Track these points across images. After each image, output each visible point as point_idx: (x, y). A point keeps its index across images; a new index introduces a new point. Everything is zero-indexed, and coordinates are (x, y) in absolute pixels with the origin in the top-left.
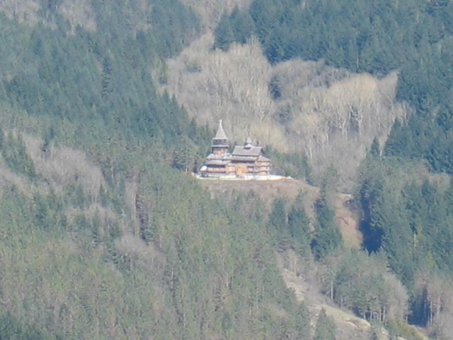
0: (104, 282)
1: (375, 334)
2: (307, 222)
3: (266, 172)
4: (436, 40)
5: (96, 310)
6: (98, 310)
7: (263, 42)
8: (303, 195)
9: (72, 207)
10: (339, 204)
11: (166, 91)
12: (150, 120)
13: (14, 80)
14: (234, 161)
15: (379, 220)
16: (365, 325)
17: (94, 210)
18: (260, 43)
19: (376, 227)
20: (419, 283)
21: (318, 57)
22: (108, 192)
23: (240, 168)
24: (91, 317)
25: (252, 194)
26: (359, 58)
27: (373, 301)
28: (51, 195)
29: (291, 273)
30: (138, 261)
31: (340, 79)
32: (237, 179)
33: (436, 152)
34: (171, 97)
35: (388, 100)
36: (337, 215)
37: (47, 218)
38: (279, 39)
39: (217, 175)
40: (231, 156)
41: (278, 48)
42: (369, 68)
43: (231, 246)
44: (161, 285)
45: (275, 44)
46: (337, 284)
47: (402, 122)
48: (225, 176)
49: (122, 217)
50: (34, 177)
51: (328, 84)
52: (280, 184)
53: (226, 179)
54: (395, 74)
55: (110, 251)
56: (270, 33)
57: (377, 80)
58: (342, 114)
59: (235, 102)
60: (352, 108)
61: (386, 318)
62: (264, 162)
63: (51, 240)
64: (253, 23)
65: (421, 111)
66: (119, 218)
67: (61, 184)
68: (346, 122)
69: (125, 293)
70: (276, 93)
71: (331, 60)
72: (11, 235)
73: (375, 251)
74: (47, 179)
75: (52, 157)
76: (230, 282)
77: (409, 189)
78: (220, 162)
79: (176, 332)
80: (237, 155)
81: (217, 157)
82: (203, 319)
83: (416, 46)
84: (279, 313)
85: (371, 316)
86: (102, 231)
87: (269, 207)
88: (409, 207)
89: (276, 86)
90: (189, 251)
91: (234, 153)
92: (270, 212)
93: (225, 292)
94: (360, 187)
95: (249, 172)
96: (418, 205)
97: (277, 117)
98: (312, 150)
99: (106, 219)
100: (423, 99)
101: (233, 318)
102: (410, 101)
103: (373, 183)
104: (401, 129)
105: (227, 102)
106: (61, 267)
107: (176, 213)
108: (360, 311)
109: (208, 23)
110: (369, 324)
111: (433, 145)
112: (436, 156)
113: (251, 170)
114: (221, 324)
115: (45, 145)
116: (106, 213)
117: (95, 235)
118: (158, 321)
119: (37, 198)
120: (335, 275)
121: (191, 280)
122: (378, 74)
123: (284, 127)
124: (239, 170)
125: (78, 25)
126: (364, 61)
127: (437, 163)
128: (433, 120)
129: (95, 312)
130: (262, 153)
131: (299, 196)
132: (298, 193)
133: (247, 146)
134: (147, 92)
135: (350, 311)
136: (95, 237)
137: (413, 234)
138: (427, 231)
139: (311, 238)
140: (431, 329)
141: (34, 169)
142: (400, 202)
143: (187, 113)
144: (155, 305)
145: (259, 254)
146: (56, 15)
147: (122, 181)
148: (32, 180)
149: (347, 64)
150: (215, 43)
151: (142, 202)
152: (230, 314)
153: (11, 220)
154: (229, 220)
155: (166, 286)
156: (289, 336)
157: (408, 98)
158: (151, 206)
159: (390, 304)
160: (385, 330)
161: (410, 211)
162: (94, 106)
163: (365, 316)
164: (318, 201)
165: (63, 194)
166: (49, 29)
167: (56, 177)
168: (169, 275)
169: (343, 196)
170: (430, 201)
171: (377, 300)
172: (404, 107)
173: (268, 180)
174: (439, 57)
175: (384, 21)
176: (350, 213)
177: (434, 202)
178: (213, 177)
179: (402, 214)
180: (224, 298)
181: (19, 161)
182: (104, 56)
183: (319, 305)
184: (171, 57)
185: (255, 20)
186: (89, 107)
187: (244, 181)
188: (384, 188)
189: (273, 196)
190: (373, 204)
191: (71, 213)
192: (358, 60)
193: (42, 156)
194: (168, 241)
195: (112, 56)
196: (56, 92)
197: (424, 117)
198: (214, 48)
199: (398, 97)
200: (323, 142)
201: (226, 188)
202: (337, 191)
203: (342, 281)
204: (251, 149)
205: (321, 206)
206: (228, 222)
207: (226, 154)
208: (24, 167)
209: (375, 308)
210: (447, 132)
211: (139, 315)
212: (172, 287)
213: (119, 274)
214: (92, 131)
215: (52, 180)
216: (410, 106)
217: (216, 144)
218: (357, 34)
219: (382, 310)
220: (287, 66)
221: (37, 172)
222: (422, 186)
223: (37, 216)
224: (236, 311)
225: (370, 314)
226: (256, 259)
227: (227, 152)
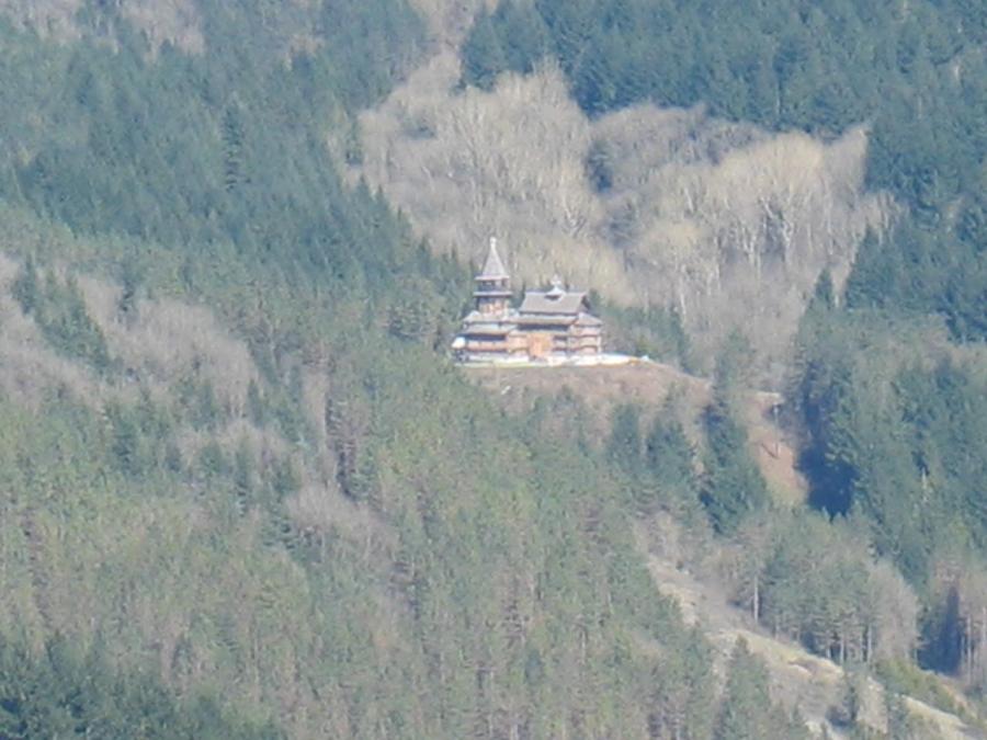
0: (268, 589)
1: (852, 690)
2: (686, 455)
3: (595, 347)
4: (944, 57)
5: (252, 650)
6: (256, 648)
7: (568, 70)
8: (678, 395)
9: (190, 430)
10: (755, 414)
11: (362, 179)
12: (335, 242)
13: (37, 162)
14: (524, 327)
15: (845, 445)
16: (830, 671)
17: (236, 434)
18: (562, 72)
19: (840, 462)
20: (938, 581)
21: (691, 99)
22: (266, 395)
23: (538, 340)
24: (241, 666)
25: (566, 395)
26: (781, 100)
27: (846, 620)
28: (143, 403)
29: (666, 564)
30: (340, 541)
31: (741, 145)
32: (533, 364)
33: (959, 297)
34: (374, 192)
35: (847, 189)
36: (752, 439)
37: (138, 454)
38: (604, 62)
39: (486, 357)
40: (517, 316)
41: (602, 82)
42: (804, 120)
43: (539, 505)
44: (390, 592)
45: (594, 73)
46: (766, 584)
47: (881, 236)
48: (506, 358)
49: (298, 448)
50: (104, 366)
51: (714, 159)
52: (626, 373)
53: (505, 366)
54: (861, 132)
55: (276, 523)
56: (582, 51)
57: (821, 146)
58: (749, 220)
59: (514, 200)
60: (771, 207)
61: (874, 655)
62: (590, 326)
63: (148, 502)
64: (544, 28)
65: (919, 210)
66: (294, 451)
67: (164, 380)
68: (759, 236)
69: (313, 612)
70: (601, 179)
71: (721, 105)
72: (62, 491)
73: (844, 514)
74: (135, 368)
75: (141, 322)
76: (537, 583)
77: (906, 380)
78: (494, 329)
79: (425, 695)
80: (529, 313)
81: (485, 318)
82: (482, 664)
83: (904, 71)
84: (647, 648)
85: (842, 653)
86: (256, 479)
87: (605, 423)
88: (908, 417)
89: (602, 165)
90: (447, 518)
91: (524, 307)
92: (608, 432)
93: (527, 606)
94: (799, 376)
95: (558, 349)
96: (930, 412)
97: (605, 230)
98: (686, 299)
99: (264, 453)
100: (925, 185)
101: (547, 660)
102: (896, 190)
103: (830, 368)
104: (879, 251)
105: (495, 200)
106: (172, 559)
107: (417, 437)
108: (817, 641)
109: (444, 33)
110: (839, 671)
111: (950, 282)
112: (957, 307)
113: (561, 344)
114: (522, 675)
115: (127, 297)
116: (265, 439)
117: (242, 490)
118: (387, 671)
119: (113, 411)
120: (762, 565)
121: (453, 581)
122: (823, 133)
123: (621, 251)
124: (536, 344)
125: (166, 43)
126: (791, 107)
127: (961, 322)
128: (949, 229)
129: (249, 653)
130: (583, 307)
131: (669, 399)
132: (665, 392)
133: (551, 293)
134: (324, 181)
135: (795, 643)
136: (241, 494)
137: (921, 475)
138: (951, 468)
139: (698, 488)
140: (968, 679)
141: (106, 348)
142: (890, 407)
143: (409, 226)
144: (378, 637)
145: (596, 523)
146: (117, 20)
147: (296, 369)
148: (101, 373)
149: (755, 114)
150: (463, 75)
151: (339, 416)
152: (541, 653)
153: (61, 459)
154: (530, 450)
155: (399, 596)
156: (670, 697)
157: (892, 183)
158: (360, 424)
159: (882, 626)
160: (875, 683)
161: (912, 426)
162: (213, 214)
163: (828, 653)
164: (709, 409)
165: (170, 400)
166: (107, 51)
167: (152, 365)
168: (406, 572)
169: (762, 396)
170: (956, 403)
171: (854, 616)
172: (884, 201)
173: (600, 365)
174: (957, 93)
175: (832, 18)
176: (781, 434)
177: (962, 405)
178: (478, 362)
179: (896, 433)
180: (527, 619)
181: (71, 332)
182: (224, 106)
183: (729, 632)
184: (368, 107)
185: (550, 24)
186: (202, 216)
187: (547, 367)
188: (853, 377)
189: (611, 400)
190: (830, 411)
191: (190, 441)
192: (778, 103)
193: (120, 321)
194: (400, 497)
195: (242, 106)
196: (129, 185)
197: (929, 222)
198: (462, 85)
199: (868, 180)
200: (709, 281)
201: (508, 384)
202: (750, 386)
203: (777, 577)
204: (560, 299)
205: (718, 419)
206: (529, 454)
207: (506, 310)
208: (83, 346)
209: (849, 635)
210: (979, 254)
211: (344, 659)
212: (413, 599)
213: (298, 571)
214: (215, 267)
215: (144, 371)
216: (897, 199)
217: (485, 290)
218: (773, 48)
219: (865, 637)
220: (622, 121)
221: (112, 355)
222: (936, 372)
223: (115, 449)
224: (553, 646)
225: (839, 648)
226: (592, 534)
227: (509, 307)
